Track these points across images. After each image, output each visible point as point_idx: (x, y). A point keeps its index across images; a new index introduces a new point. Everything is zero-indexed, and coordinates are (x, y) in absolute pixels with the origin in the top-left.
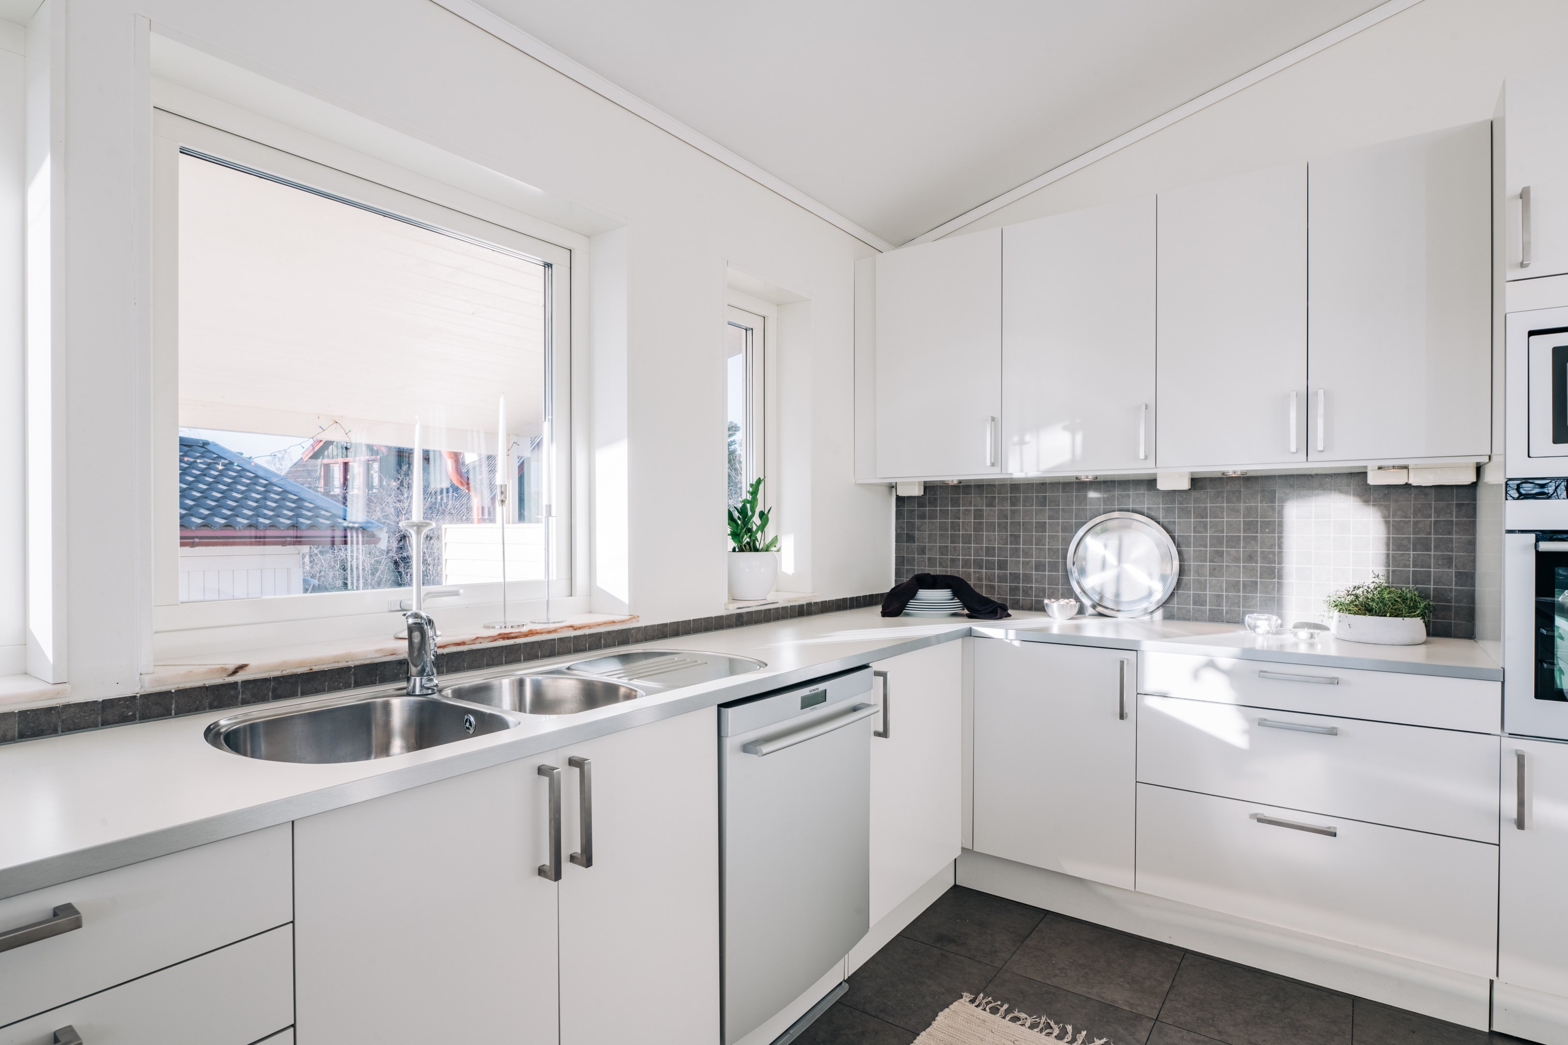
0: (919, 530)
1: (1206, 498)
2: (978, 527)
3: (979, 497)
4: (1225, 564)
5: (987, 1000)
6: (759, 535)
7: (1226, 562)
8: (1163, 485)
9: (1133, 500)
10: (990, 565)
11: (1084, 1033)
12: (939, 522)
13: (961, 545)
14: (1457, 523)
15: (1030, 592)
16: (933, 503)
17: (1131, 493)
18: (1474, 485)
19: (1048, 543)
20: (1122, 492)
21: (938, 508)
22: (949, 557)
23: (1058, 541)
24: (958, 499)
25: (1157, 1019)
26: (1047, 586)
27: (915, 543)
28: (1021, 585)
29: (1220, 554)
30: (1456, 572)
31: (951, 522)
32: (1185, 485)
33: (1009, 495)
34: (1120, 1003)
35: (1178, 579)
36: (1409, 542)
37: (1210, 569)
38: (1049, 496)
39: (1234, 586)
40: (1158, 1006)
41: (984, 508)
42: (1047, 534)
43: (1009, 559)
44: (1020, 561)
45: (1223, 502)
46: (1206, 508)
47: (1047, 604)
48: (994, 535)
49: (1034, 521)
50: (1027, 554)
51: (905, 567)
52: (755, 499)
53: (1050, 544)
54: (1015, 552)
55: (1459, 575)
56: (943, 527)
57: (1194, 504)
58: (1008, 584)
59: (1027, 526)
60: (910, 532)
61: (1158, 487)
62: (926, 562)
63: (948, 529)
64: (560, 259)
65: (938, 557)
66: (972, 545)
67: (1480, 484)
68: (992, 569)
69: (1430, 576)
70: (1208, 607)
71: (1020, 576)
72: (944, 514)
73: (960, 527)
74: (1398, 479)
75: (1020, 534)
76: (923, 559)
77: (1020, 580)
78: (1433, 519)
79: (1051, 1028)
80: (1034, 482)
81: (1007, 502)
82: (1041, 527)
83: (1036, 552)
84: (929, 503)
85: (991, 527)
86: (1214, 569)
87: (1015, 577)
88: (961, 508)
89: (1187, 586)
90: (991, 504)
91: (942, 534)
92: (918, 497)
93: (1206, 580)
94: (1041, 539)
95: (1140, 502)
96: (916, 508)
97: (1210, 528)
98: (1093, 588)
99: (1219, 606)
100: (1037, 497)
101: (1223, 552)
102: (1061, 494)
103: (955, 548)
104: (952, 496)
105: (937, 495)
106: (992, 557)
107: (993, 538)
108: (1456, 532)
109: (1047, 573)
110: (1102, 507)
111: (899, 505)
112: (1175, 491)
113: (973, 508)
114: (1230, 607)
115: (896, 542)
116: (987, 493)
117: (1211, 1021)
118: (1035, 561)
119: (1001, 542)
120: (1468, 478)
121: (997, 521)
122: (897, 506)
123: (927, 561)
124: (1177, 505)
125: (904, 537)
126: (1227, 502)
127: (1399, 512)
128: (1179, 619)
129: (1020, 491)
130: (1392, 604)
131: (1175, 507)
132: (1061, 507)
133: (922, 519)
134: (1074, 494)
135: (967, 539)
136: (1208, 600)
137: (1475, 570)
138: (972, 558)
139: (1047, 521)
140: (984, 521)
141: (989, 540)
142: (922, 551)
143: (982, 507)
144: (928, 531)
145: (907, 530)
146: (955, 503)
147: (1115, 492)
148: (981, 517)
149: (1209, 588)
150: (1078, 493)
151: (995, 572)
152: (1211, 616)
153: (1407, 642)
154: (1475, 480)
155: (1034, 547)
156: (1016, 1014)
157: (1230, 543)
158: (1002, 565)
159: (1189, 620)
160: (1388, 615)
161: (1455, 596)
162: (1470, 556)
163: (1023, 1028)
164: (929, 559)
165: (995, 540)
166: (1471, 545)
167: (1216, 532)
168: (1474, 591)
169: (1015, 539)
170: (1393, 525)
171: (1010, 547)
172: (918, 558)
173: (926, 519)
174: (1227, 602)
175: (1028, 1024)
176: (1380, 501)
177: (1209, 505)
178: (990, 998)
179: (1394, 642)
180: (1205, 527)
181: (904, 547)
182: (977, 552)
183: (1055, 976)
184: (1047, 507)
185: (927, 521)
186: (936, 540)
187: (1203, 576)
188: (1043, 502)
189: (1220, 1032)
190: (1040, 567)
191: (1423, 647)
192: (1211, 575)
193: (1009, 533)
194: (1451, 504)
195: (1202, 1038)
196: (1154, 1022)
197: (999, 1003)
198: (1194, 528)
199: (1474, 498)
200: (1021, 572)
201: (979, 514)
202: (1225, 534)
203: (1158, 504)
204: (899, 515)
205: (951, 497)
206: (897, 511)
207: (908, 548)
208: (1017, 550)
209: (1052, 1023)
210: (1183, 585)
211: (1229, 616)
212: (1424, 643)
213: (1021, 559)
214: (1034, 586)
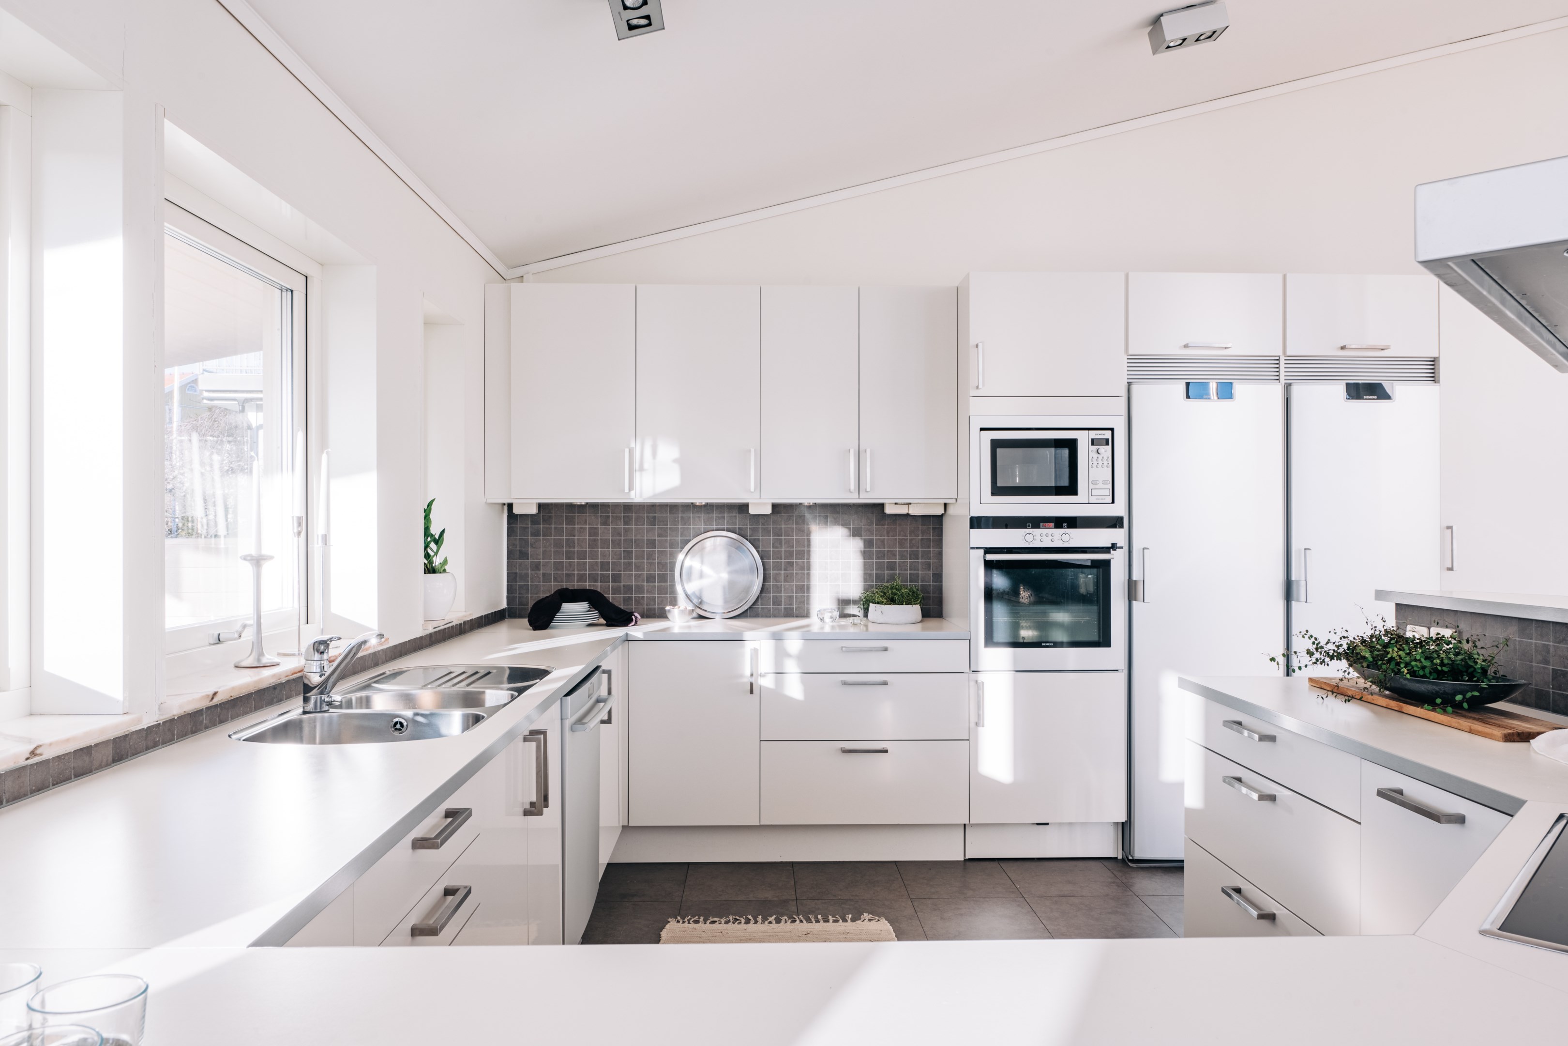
0: (532, 547)
1: (781, 521)
2: (593, 544)
3: (594, 516)
4: (795, 572)
5: (688, 918)
6: (434, 559)
7: (796, 570)
8: (752, 511)
9: (728, 522)
10: (604, 579)
11: (760, 917)
12: (554, 539)
13: (576, 561)
14: (933, 541)
15: (642, 601)
16: (548, 520)
17: (726, 515)
18: (942, 515)
19: (658, 557)
20: (719, 514)
21: (553, 526)
22: (564, 572)
23: (666, 555)
24: (573, 518)
25: (796, 899)
26: (657, 595)
27: (528, 559)
28: (634, 595)
29: (791, 564)
30: (932, 573)
31: (566, 539)
32: (768, 510)
33: (622, 515)
34: (770, 898)
35: (763, 585)
36: (907, 553)
37: (784, 576)
38: (658, 516)
39: (801, 589)
40: (793, 893)
41: (599, 526)
42: (657, 550)
43: (622, 572)
44: (632, 574)
45: (793, 524)
46: (781, 528)
47: (669, 611)
48: (608, 551)
49: (645, 538)
50: (638, 568)
51: (518, 583)
52: (429, 521)
53: (659, 559)
54: (628, 566)
55: (934, 574)
56: (558, 544)
57: (773, 525)
58: (622, 595)
59: (638, 543)
60: (523, 549)
61: (749, 512)
62: (540, 578)
63: (563, 546)
64: (298, 284)
65: (553, 572)
66: (588, 561)
67: (946, 515)
68: (607, 582)
69: (919, 576)
70: (783, 606)
71: (633, 587)
72: (559, 531)
73: (575, 543)
74: (903, 510)
75: (632, 551)
76: (537, 575)
77: (633, 591)
78: (920, 538)
79: (738, 920)
80: (645, 504)
81: (621, 521)
82: (652, 543)
83: (647, 565)
84: (543, 521)
85: (605, 543)
86: (787, 576)
87: (628, 589)
88: (576, 526)
89: (768, 590)
90: (605, 523)
91: (557, 551)
92: (532, 515)
93: (782, 585)
94: (652, 554)
95: (732, 523)
96: (530, 526)
97: (784, 544)
98: (694, 593)
99: (791, 604)
100: (648, 517)
101: (793, 562)
102: (668, 515)
103: (570, 564)
104: (567, 514)
105: (552, 513)
106: (607, 571)
107: (609, 554)
108: (932, 546)
109: (657, 584)
110: (703, 526)
111: (511, 522)
112: (759, 515)
113: (587, 526)
114: (799, 605)
115: (508, 559)
116: (602, 513)
117: (827, 892)
118: (646, 574)
119: (615, 557)
120: (940, 511)
121: (611, 538)
122: (509, 523)
123: (541, 576)
124: (760, 526)
125: (515, 554)
126: (796, 524)
127: (902, 533)
128: (762, 617)
129: (633, 511)
130: (907, 596)
131: (759, 527)
132: (668, 526)
133: (536, 536)
134: (680, 515)
135: (582, 555)
136: (783, 600)
137: (942, 571)
138: (588, 572)
139: (657, 538)
140: (599, 538)
141: (604, 555)
142: (536, 567)
143: (597, 525)
144: (543, 548)
145: (520, 547)
146: (570, 521)
147: (713, 514)
148: (596, 534)
149: (784, 591)
150: (683, 514)
151: (609, 585)
152: (785, 613)
153: (914, 621)
154: (943, 512)
155: (645, 561)
156: (711, 919)
157: (798, 556)
158: (616, 578)
159: (770, 617)
160: (904, 604)
161: (932, 589)
162: (939, 562)
163: (721, 925)
164: (544, 575)
165: (609, 555)
166: (940, 555)
167: (788, 547)
168: (942, 585)
169: (628, 554)
170: (898, 542)
171: (623, 562)
172: (532, 574)
173: (540, 536)
174: (796, 602)
175: (723, 922)
176: (891, 525)
177: (783, 526)
178: (689, 917)
179: (907, 622)
180: (781, 544)
181: (517, 563)
182: (592, 567)
183: (721, 895)
184: (657, 527)
185: (541, 538)
186: (551, 556)
187: (779, 582)
188: (653, 521)
189: (835, 896)
190: (650, 579)
191: (920, 625)
192: (785, 581)
193: (622, 549)
194: (929, 527)
195: (826, 901)
196: (795, 902)
197: (697, 917)
198: (773, 544)
199: (941, 523)
200: (634, 584)
201: (593, 532)
202: (794, 549)
203: (747, 525)
204: (511, 532)
205: (566, 516)
206: (508, 529)
207: (521, 565)
208: (630, 564)
209: (738, 918)
210: (765, 589)
211: (797, 612)
212: (921, 622)
213: (634, 573)
214: (645, 595)
